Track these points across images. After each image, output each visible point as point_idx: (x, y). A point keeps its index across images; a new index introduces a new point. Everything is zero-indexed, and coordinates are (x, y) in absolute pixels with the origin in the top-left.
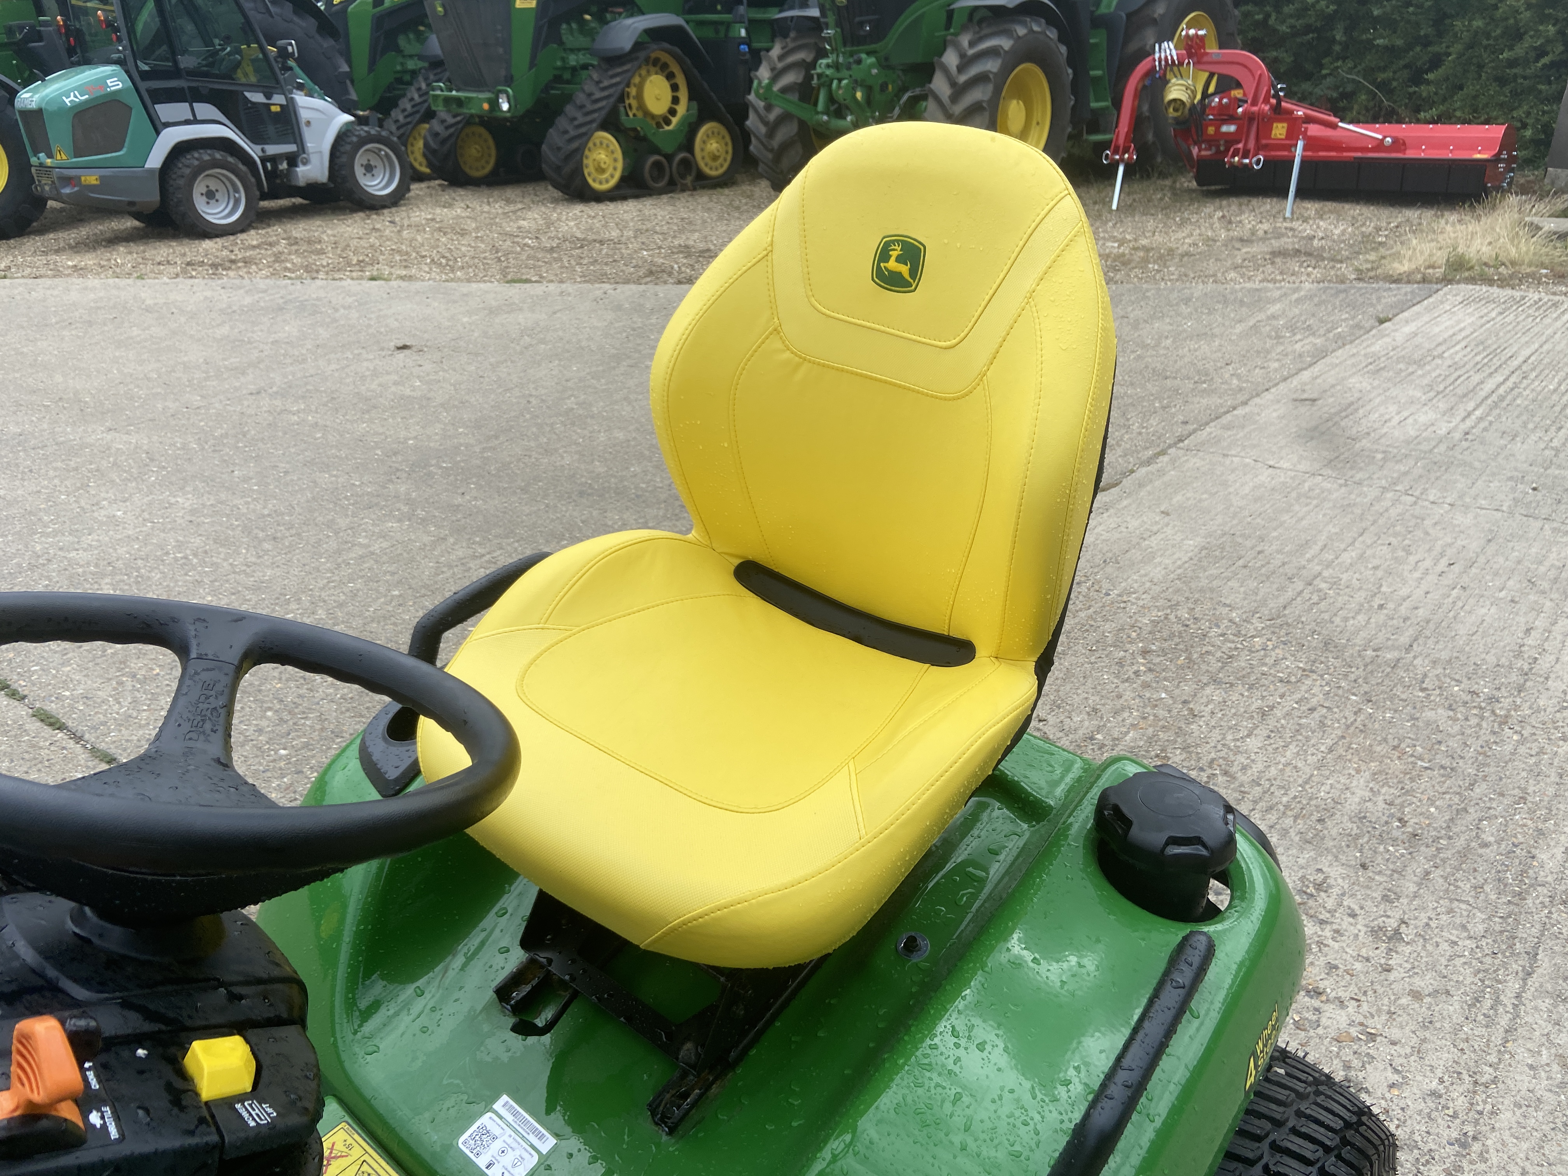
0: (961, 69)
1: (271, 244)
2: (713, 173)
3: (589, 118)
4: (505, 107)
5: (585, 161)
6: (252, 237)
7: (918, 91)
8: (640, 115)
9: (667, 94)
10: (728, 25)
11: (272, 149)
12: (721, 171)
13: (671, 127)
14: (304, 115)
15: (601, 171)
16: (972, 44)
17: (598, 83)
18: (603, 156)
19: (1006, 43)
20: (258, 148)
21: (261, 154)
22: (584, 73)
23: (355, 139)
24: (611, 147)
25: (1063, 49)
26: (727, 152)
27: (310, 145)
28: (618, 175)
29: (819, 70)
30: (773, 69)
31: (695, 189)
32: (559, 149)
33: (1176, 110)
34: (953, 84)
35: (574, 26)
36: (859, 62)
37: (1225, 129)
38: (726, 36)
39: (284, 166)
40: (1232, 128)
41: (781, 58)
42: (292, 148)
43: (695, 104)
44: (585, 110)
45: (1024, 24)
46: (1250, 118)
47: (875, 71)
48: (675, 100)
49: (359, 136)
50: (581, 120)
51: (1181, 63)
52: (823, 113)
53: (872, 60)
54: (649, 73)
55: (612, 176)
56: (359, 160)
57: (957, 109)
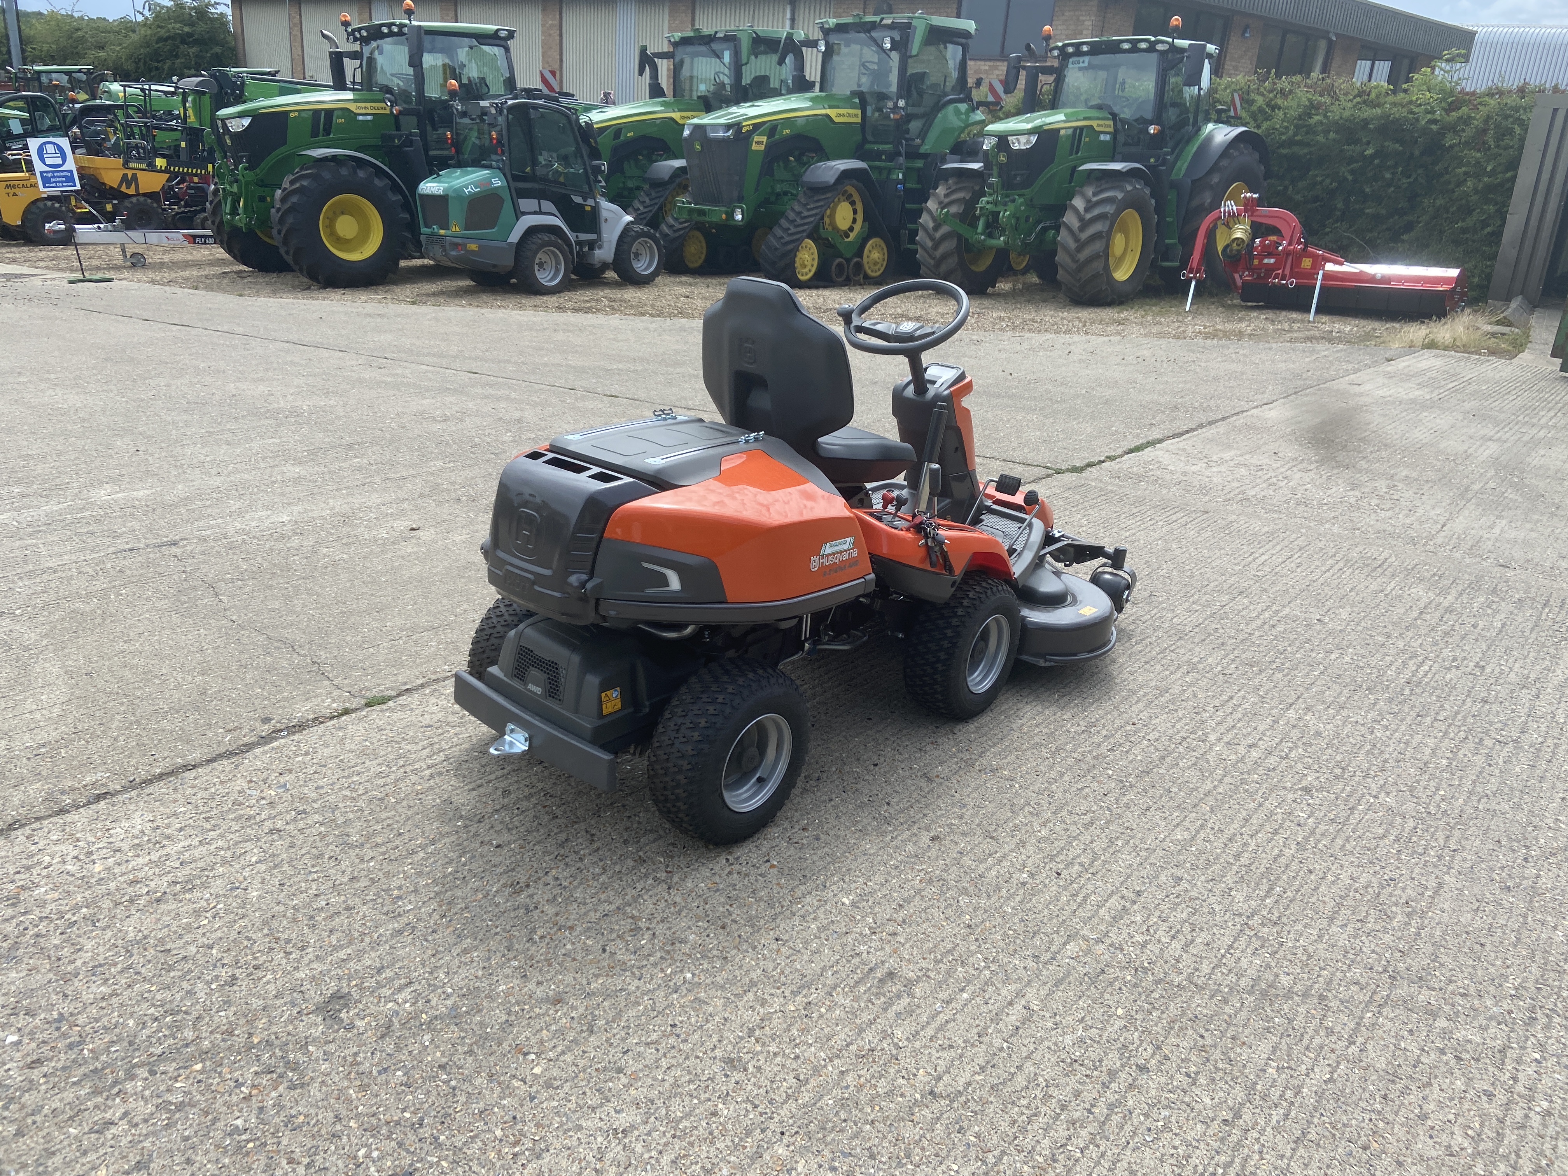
0: (1087, 210)
2: (874, 274)
3: (801, 229)
4: (739, 217)
5: (796, 258)
7: (1048, 223)
8: (830, 229)
9: (851, 216)
10: (890, 171)
11: (583, 237)
12: (878, 273)
13: (849, 239)
14: (604, 214)
15: (805, 266)
16: (1095, 194)
17: (805, 205)
18: (807, 256)
19: (1120, 196)
20: (575, 234)
21: (575, 240)
22: (786, 199)
23: (633, 234)
24: (812, 251)
25: (1153, 201)
26: (884, 260)
27: (605, 236)
28: (814, 270)
29: (980, 205)
30: (940, 203)
32: (776, 249)
33: (1238, 245)
34: (1081, 219)
35: (781, 164)
36: (1014, 201)
37: (1266, 261)
38: (887, 177)
39: (586, 249)
40: (1272, 261)
41: (946, 196)
42: (593, 236)
43: (867, 224)
44: (796, 223)
45: (1130, 183)
46: (1287, 253)
47: (1023, 208)
48: (854, 221)
49: (636, 232)
50: (793, 230)
51: (1239, 215)
52: (981, 234)
53: (1022, 200)
54: (839, 201)
55: (810, 271)
56: (633, 249)
57: (1084, 236)
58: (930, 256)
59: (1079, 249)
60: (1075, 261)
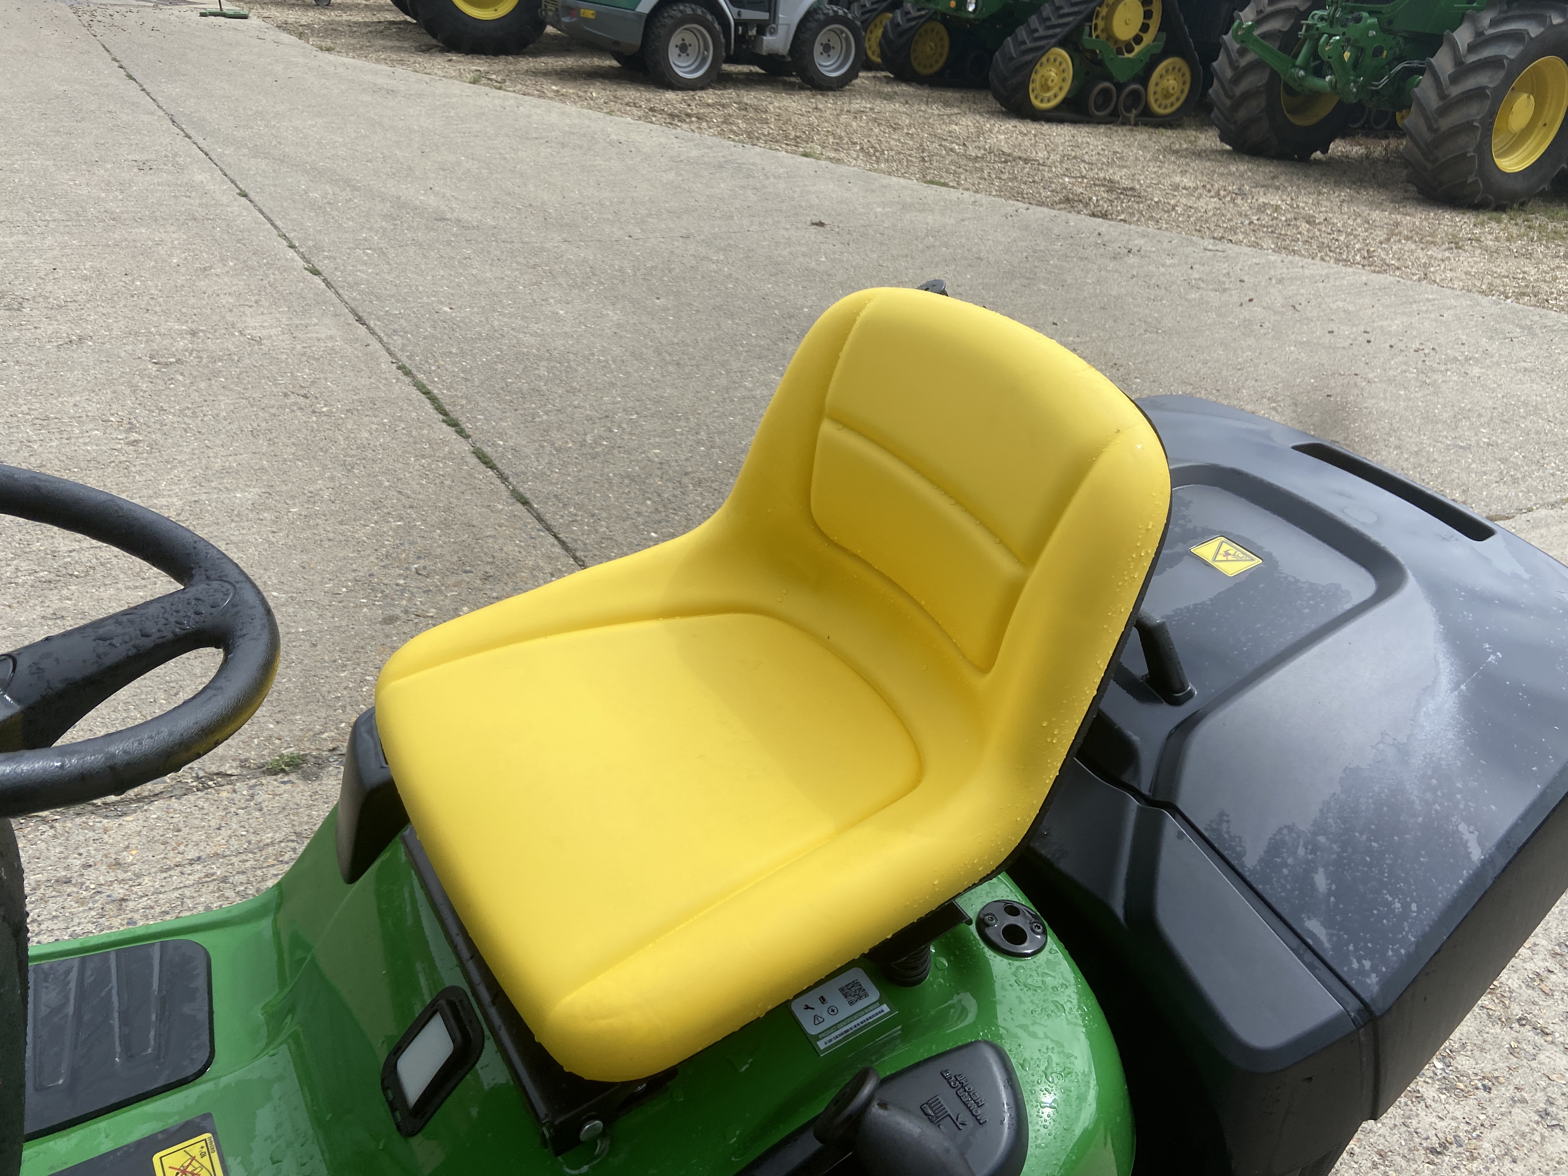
0: (1473, 48)
1: (724, 106)
2: (1161, 111)
3: (1051, 32)
4: (971, 7)
5: (1033, 76)
6: (709, 96)
7: (1415, 63)
8: (1103, 37)
9: (1139, 20)
11: (748, 14)
12: (1169, 111)
13: (1131, 56)
15: (1047, 89)
18: (1053, 74)
20: (735, 11)
21: (736, 17)
23: (822, 17)
24: (1064, 66)
26: (1182, 91)
27: (781, 16)
28: (1061, 96)
29: (1310, 22)
30: (1260, 12)
31: (1136, 125)
32: (1011, 59)
34: (1458, 63)
36: (1358, 20)
39: (753, 32)
42: (764, 16)
43: (1164, 36)
44: (1048, 23)
47: (1372, 33)
48: (1145, 28)
49: (827, 15)
50: (1042, 32)
52: (1301, 68)
53: (1374, 20)
55: (1055, 96)
56: (821, 38)
57: (1455, 91)
58: (1227, 95)
59: (1442, 112)
60: (1430, 128)
